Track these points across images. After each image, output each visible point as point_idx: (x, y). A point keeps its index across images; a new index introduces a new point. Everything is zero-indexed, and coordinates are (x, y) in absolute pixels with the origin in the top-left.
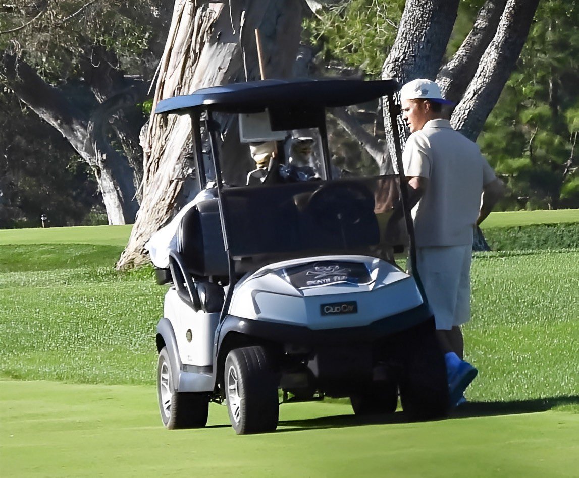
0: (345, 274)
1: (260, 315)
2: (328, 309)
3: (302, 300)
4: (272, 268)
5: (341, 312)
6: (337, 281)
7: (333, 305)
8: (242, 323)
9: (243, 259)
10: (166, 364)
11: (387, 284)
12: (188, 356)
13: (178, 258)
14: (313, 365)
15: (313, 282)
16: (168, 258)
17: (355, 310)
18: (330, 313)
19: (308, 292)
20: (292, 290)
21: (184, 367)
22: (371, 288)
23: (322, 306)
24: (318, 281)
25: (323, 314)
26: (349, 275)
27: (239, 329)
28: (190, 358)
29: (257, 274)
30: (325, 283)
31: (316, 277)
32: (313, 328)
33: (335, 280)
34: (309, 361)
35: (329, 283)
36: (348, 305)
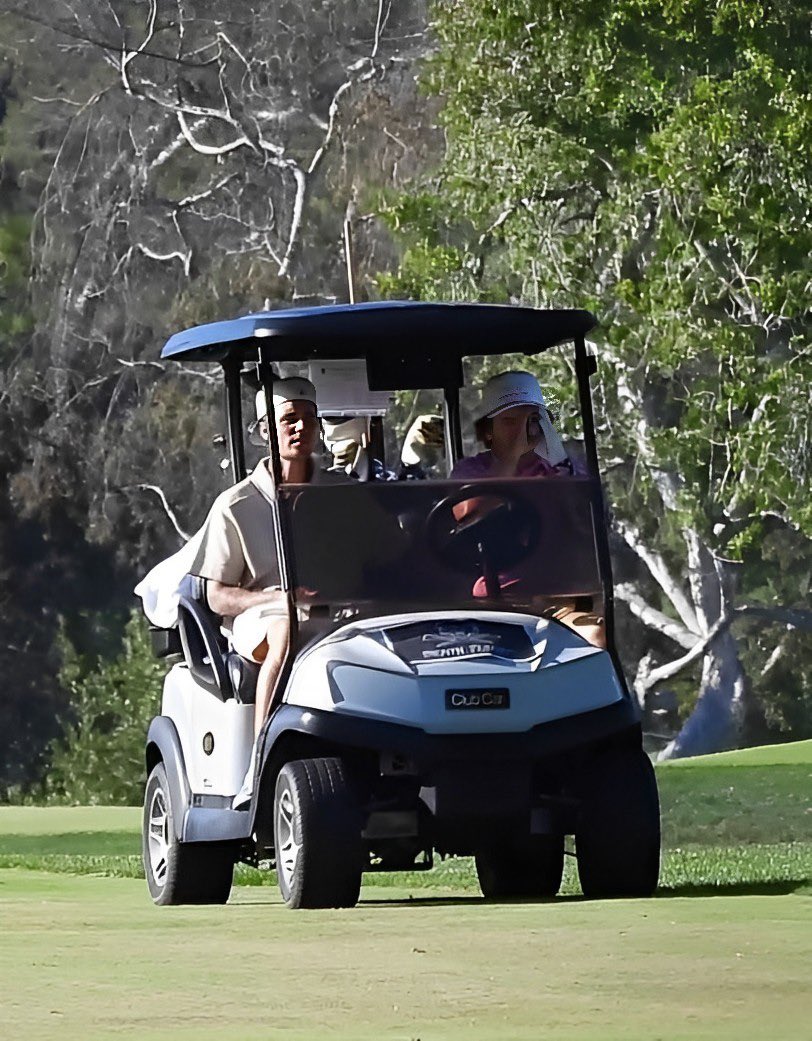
0: (490, 642)
1: (340, 704)
2: (458, 699)
3: (414, 682)
4: (362, 627)
5: (481, 706)
6: (476, 652)
7: (468, 692)
8: (307, 717)
9: (312, 608)
10: (161, 793)
11: (562, 661)
12: (205, 780)
13: (194, 608)
14: (428, 795)
15: (435, 653)
16: (176, 610)
17: (506, 704)
18: (463, 707)
19: (425, 668)
20: (398, 663)
21: (196, 799)
22: (534, 666)
23: (449, 693)
24: (443, 651)
25: (449, 706)
26: (497, 644)
27: (303, 727)
28: (207, 783)
29: (337, 636)
30: (456, 655)
31: (438, 646)
32: (430, 731)
33: (473, 651)
34: (422, 788)
35: (461, 655)
36: (494, 696)
